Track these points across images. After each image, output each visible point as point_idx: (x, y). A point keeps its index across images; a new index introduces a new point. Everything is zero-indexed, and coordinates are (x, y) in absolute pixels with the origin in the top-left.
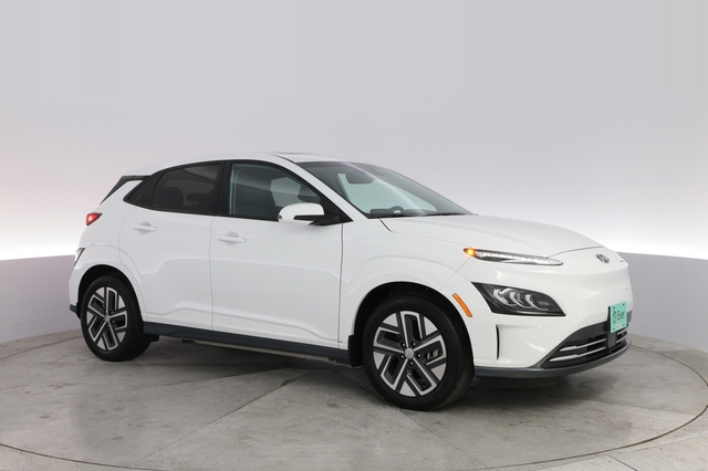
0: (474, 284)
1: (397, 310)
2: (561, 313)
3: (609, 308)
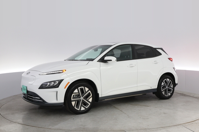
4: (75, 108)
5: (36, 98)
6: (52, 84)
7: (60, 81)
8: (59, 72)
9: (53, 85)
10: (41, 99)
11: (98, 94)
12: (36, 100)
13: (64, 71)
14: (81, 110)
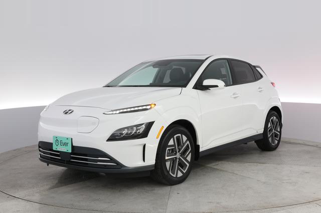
4: (170, 173)
5: (99, 158)
6: (134, 132)
7: (150, 125)
8: (144, 107)
9: (136, 133)
10: (112, 160)
11: (198, 146)
12: (98, 163)
13: (153, 106)
14: (178, 176)
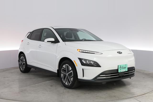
0: (78, 58)
1: (65, 64)
2: (100, 66)
3: (118, 66)
